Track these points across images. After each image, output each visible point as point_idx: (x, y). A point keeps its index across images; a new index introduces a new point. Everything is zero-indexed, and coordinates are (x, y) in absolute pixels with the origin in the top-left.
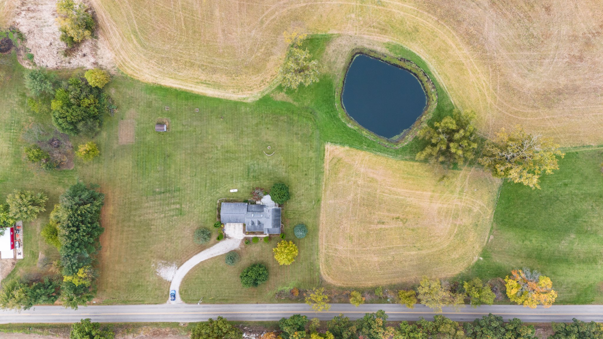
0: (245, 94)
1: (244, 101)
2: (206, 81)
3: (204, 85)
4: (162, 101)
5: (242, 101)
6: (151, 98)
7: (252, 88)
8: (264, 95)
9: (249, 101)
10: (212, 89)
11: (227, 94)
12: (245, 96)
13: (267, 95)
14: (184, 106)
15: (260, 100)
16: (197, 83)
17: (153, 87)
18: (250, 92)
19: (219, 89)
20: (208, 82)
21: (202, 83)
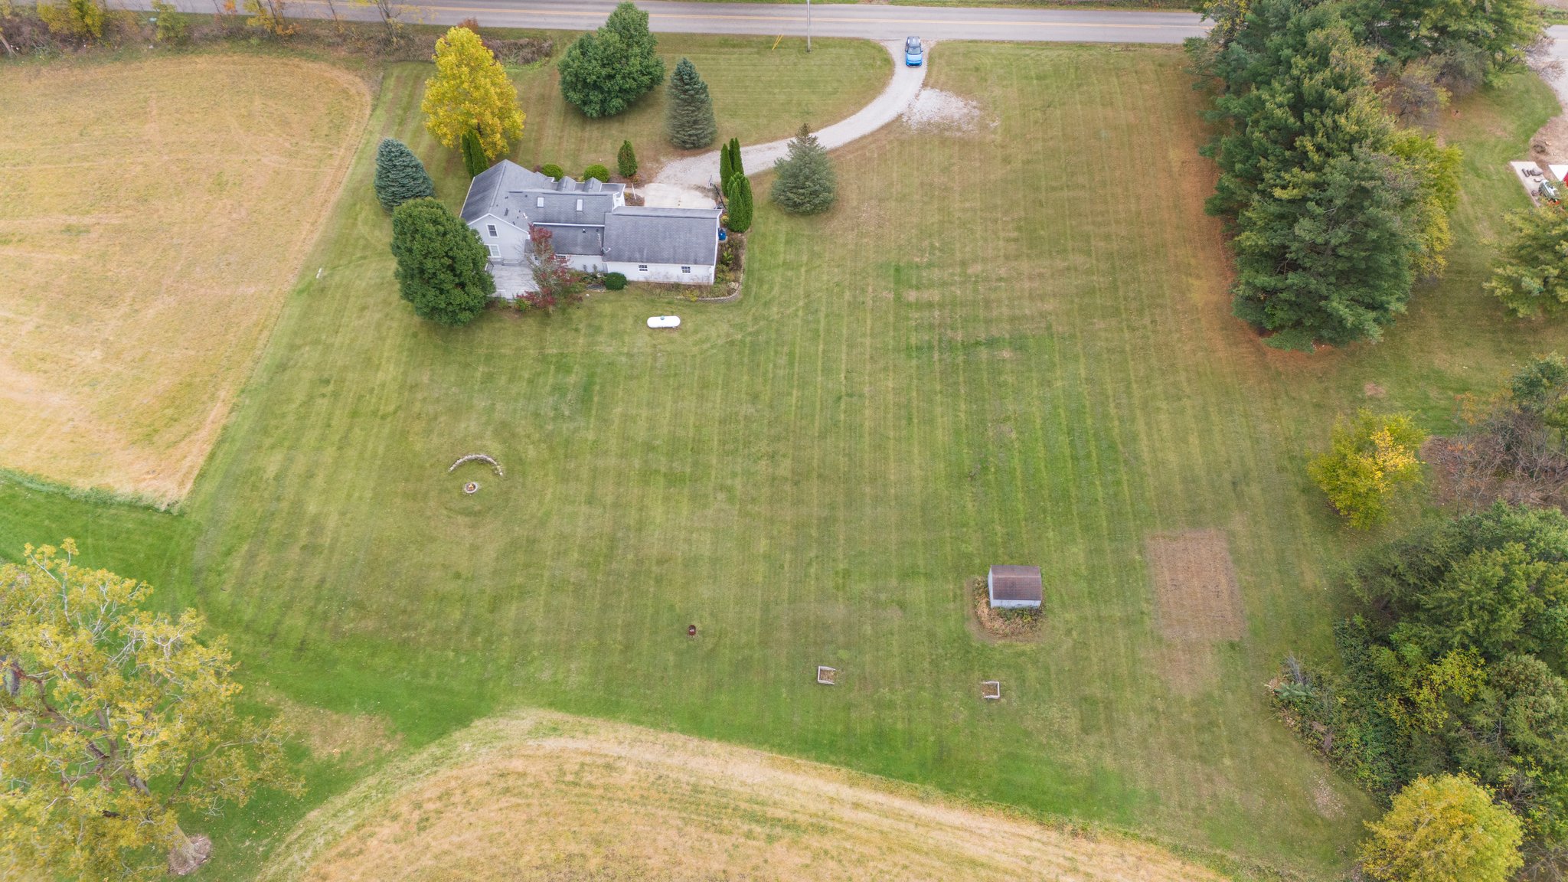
0: (550, 757)
1: (557, 716)
2: (770, 839)
3: (780, 813)
4: (1028, 734)
5: (570, 718)
6: (1092, 753)
7: (501, 784)
8: (434, 749)
9: (529, 717)
10: (735, 786)
11: (649, 757)
12: (552, 744)
13: (419, 745)
14: (898, 698)
15: (463, 719)
16: (822, 830)
17: (1089, 815)
18: (518, 764)
19: (696, 789)
20: (757, 829)
21: (791, 826)
